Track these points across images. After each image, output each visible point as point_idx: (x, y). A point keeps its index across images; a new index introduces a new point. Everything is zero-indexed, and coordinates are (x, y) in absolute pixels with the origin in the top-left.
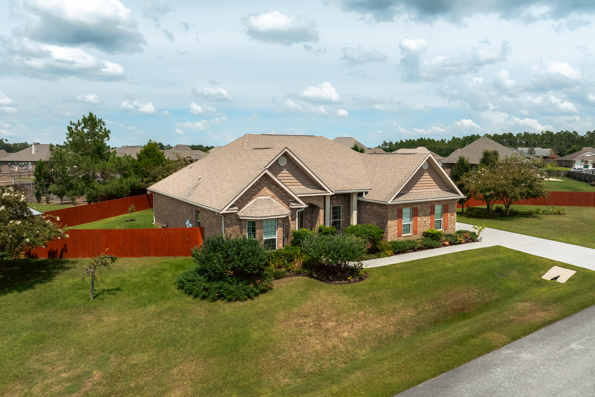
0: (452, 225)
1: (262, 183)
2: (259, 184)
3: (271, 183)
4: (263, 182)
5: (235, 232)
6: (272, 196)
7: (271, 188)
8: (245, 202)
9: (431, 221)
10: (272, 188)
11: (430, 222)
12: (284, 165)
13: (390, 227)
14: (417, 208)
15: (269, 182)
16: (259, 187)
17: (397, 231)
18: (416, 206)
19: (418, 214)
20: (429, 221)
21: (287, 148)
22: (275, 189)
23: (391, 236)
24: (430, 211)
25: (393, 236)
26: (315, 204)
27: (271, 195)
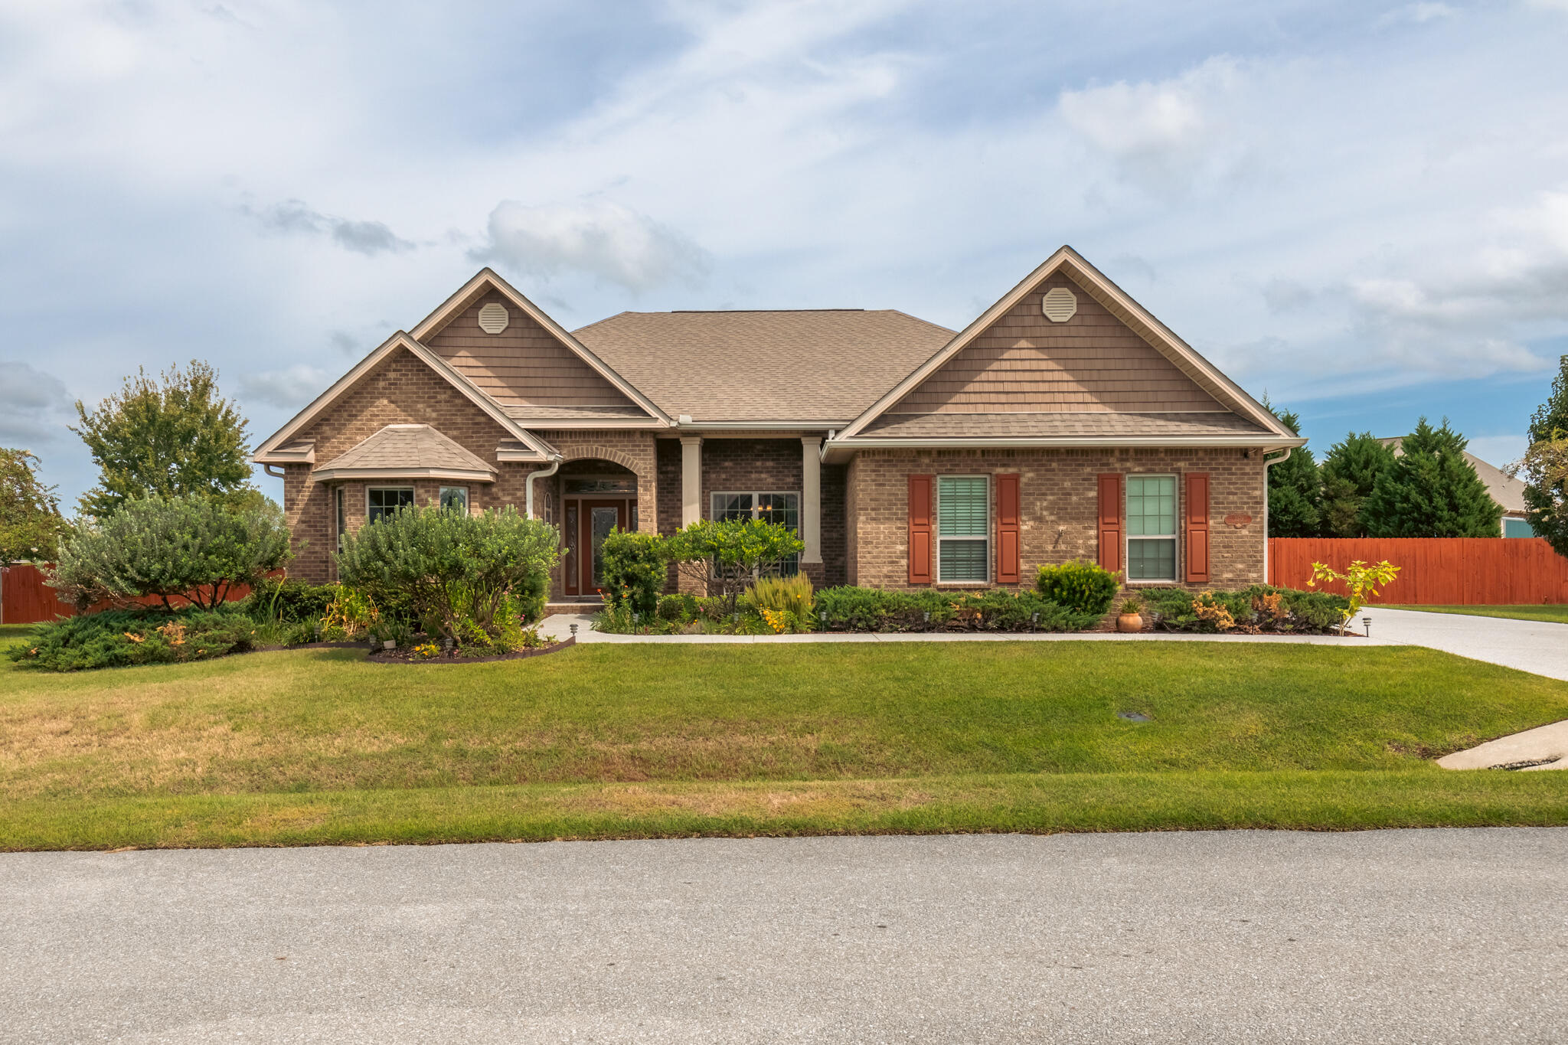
0: (1240, 566)
1: (403, 382)
2: (396, 384)
3: (435, 383)
4: (407, 379)
5: (316, 526)
6: (439, 424)
7: (435, 397)
8: (348, 439)
9: (1098, 537)
10: (439, 397)
11: (1094, 542)
12: (499, 332)
13: (867, 543)
14: (1016, 478)
15: (429, 379)
16: (395, 393)
17: (904, 562)
18: (1011, 470)
19: (1023, 504)
20: (1090, 538)
21: (487, 270)
22: (448, 402)
23: (874, 577)
24: (1093, 494)
25: (886, 581)
26: (618, 461)
27: (434, 419)
